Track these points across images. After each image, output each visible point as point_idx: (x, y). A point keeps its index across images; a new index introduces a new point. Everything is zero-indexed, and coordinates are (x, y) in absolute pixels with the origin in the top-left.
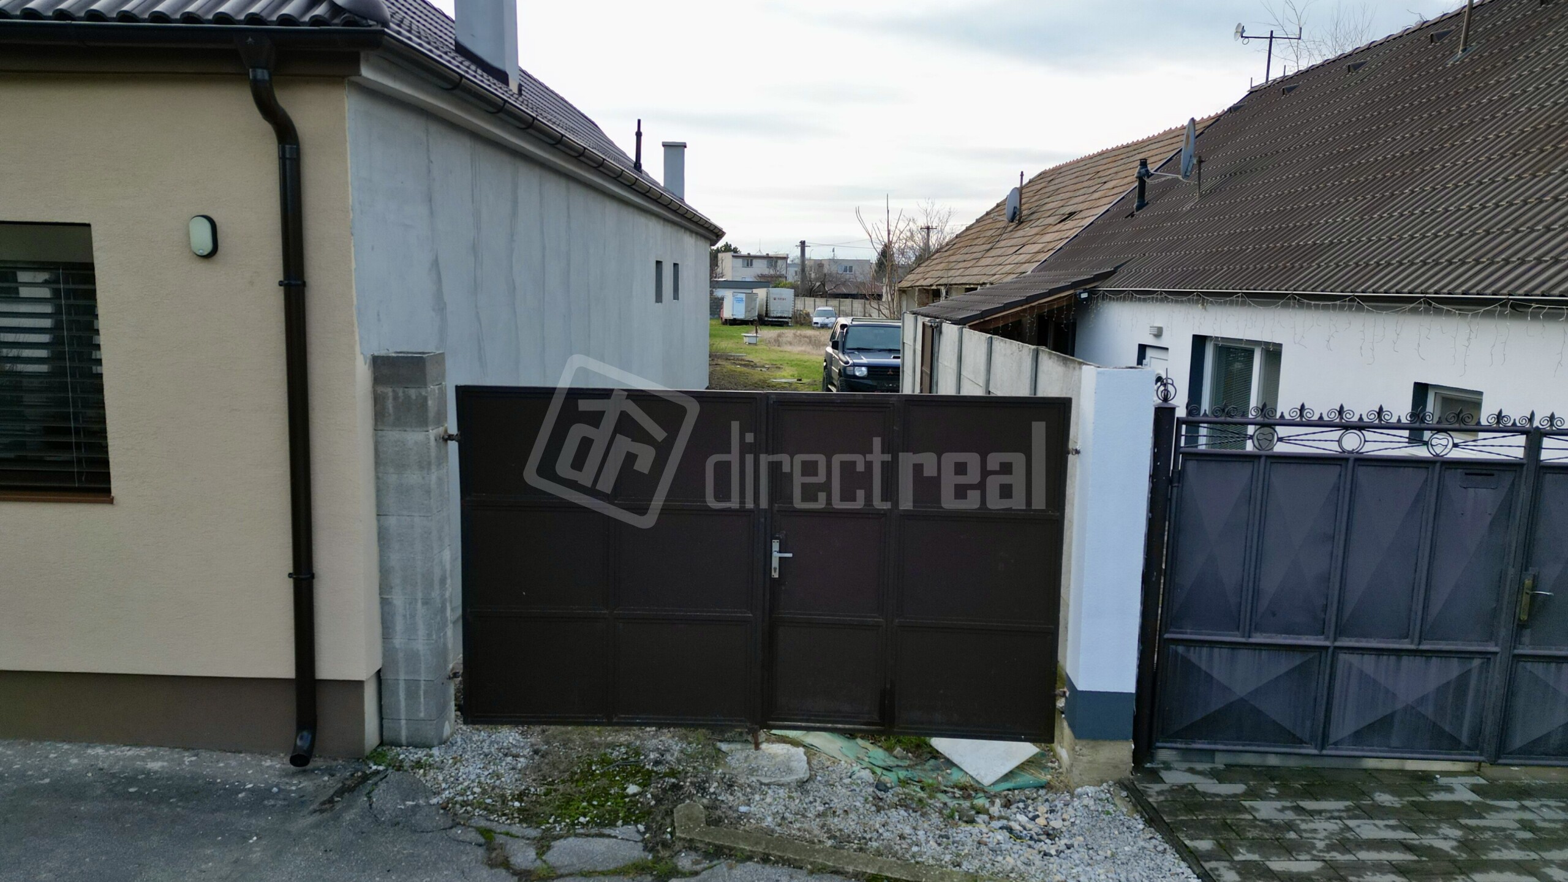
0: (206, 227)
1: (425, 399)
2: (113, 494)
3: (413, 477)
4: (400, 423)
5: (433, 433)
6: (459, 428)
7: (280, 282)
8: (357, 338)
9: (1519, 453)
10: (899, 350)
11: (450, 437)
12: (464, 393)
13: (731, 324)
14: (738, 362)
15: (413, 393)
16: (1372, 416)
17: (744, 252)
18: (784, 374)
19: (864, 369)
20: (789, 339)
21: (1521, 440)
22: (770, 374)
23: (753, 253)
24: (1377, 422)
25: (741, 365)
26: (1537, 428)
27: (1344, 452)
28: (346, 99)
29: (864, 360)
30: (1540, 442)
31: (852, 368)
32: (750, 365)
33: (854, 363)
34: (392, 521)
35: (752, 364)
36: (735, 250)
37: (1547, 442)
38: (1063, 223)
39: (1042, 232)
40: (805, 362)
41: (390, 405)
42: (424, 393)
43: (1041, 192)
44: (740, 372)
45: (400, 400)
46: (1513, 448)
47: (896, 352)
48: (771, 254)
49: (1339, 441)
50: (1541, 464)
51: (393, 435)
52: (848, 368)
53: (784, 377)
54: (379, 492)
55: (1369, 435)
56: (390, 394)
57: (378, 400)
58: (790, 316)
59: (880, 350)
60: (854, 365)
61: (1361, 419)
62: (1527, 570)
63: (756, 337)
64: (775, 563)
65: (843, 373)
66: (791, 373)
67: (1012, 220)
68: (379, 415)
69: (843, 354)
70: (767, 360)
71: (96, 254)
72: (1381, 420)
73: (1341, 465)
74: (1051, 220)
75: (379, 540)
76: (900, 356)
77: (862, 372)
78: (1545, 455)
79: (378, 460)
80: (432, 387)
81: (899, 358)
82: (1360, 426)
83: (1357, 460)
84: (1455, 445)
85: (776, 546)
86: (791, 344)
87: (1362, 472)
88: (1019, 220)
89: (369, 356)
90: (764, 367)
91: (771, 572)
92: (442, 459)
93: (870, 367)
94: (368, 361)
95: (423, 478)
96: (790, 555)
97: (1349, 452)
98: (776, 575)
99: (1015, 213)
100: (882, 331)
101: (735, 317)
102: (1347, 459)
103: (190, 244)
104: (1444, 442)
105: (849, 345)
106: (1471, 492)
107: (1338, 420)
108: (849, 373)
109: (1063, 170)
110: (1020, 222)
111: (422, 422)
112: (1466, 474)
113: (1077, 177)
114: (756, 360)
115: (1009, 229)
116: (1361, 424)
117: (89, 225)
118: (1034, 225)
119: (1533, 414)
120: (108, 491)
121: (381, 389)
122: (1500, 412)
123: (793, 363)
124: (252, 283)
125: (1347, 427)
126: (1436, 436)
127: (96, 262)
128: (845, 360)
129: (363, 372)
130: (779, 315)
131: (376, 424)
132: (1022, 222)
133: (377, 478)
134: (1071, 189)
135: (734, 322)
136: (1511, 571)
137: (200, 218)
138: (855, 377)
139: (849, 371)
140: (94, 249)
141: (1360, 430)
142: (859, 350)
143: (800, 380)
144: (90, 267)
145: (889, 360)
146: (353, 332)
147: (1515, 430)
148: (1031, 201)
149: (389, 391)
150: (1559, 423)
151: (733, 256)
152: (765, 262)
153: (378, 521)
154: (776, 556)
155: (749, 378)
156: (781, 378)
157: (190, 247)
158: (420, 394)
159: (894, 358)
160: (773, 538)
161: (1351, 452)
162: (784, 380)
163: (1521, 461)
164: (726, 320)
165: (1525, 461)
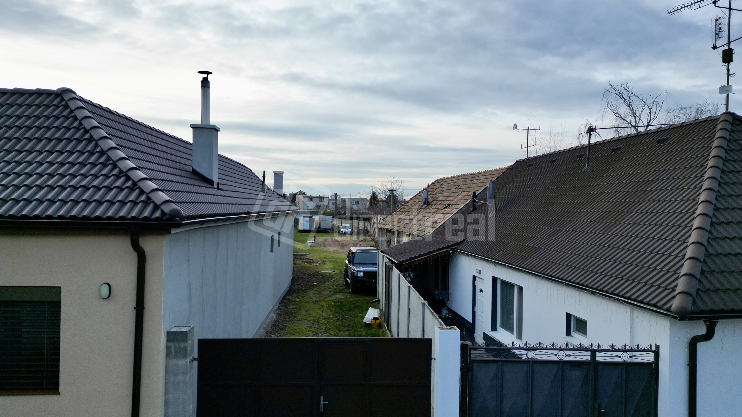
0: (107, 287)
1: (187, 347)
2: (60, 391)
3: (180, 378)
4: (176, 357)
5: (189, 359)
6: (198, 356)
7: (135, 307)
8: (162, 327)
9: (589, 358)
10: (377, 264)
11: (195, 359)
12: (201, 342)
13: (302, 233)
14: (305, 261)
15: (182, 345)
16: (537, 345)
17: (308, 195)
18: (327, 267)
19: (362, 273)
20: (329, 243)
21: (589, 353)
22: (321, 267)
23: (312, 195)
24: (539, 347)
25: (307, 262)
26: (594, 349)
27: (528, 358)
28: (164, 241)
29: (362, 269)
30: (595, 354)
31: (357, 273)
32: (310, 262)
33: (357, 271)
34: (171, 396)
35: (312, 261)
36: (304, 194)
37: (598, 354)
38: (445, 210)
39: (436, 212)
40: (336, 259)
41: (173, 350)
42: (186, 345)
43: (437, 190)
44: (307, 267)
45: (177, 348)
46: (586, 356)
47: (375, 264)
48: (321, 195)
49: (527, 355)
50: (597, 362)
51: (173, 362)
52: (355, 273)
53: (327, 269)
54: (166, 384)
55: (536, 352)
56: (173, 346)
57: (168, 348)
58: (330, 228)
59: (369, 264)
60: (358, 271)
61: (533, 346)
62: (596, 401)
63: (314, 243)
64: (322, 406)
65: (353, 274)
66: (330, 267)
67: (425, 204)
68: (168, 354)
69: (353, 266)
70: (319, 258)
71: (62, 298)
72: (540, 347)
73: (528, 363)
74: (440, 206)
75: (165, 405)
76: (377, 267)
77: (361, 275)
78: (598, 359)
79: (167, 372)
80: (189, 342)
81: (377, 268)
82: (533, 349)
83: (533, 361)
84: (567, 356)
85: (322, 399)
86: (330, 245)
87: (536, 366)
88: (428, 204)
89: (166, 332)
90: (317, 263)
91: (320, 410)
92: (191, 368)
93: (364, 272)
94: (165, 334)
95: (184, 379)
96: (327, 403)
97: (530, 359)
98: (322, 411)
99: (426, 201)
100: (370, 255)
101: (304, 229)
102: (529, 361)
103: (100, 293)
104: (563, 354)
105: (355, 261)
106: (574, 372)
107: (525, 347)
108: (355, 275)
109: (446, 180)
110: (428, 205)
111: (185, 356)
112: (571, 366)
113: (451, 186)
114: (314, 258)
115: (424, 207)
116: (533, 348)
117: (60, 287)
118: (433, 207)
119: (592, 344)
120: (58, 389)
121: (169, 344)
122: (581, 344)
123: (332, 260)
124: (123, 307)
125: (528, 349)
126: (560, 352)
127: (62, 301)
128: (354, 269)
129: (163, 338)
130: (325, 228)
131: (167, 358)
132: (429, 205)
133: (166, 379)
134: (449, 192)
135: (304, 231)
136: (590, 402)
137: (105, 284)
138: (358, 276)
139: (356, 274)
140: (61, 296)
141: (533, 351)
142: (360, 264)
143: (334, 271)
144: (59, 303)
145: (373, 269)
146: (161, 325)
147: (586, 350)
148: (433, 194)
149: (172, 344)
150: (601, 347)
151: (303, 197)
152: (318, 199)
153: (165, 396)
154: (322, 402)
155: (311, 270)
156: (325, 270)
157: (100, 295)
158: (185, 345)
159: (375, 268)
160: (321, 395)
161: (531, 359)
162: (327, 271)
163: (590, 361)
164: (300, 230)
165: (591, 361)
